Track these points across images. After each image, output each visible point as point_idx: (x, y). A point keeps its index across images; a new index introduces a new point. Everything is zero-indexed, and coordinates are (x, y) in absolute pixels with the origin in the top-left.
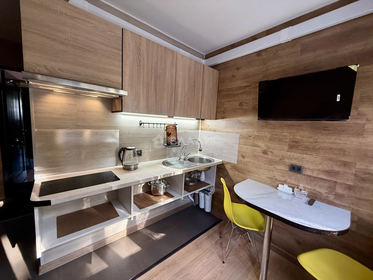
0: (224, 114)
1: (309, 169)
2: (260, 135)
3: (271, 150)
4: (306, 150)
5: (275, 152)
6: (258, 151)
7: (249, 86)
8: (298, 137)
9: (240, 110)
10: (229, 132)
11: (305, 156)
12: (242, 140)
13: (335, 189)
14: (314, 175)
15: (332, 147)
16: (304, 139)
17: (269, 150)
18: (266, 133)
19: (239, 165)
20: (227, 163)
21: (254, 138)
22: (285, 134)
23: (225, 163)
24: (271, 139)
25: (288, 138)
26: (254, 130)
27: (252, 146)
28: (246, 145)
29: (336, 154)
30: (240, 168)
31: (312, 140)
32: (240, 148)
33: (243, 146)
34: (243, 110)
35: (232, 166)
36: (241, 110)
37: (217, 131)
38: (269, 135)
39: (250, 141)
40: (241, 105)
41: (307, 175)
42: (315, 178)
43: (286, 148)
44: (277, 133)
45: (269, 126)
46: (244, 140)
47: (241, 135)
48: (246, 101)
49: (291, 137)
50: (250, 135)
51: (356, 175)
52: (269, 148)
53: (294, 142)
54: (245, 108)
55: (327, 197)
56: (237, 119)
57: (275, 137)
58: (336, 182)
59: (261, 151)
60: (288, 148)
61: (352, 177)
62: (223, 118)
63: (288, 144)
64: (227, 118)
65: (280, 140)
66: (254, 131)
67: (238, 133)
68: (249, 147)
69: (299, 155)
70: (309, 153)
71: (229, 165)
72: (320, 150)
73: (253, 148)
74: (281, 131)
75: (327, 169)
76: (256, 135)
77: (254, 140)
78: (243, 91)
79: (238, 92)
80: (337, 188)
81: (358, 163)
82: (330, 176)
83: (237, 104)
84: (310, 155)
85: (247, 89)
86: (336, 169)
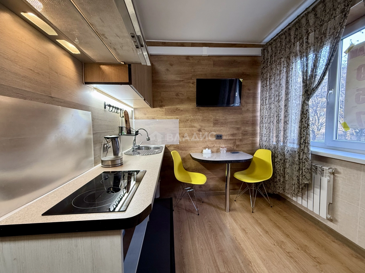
0: (162, 102)
1: (224, 135)
2: (195, 118)
3: (203, 128)
4: (222, 125)
5: (206, 129)
6: (195, 130)
7: (183, 81)
8: (217, 118)
9: (177, 99)
10: (169, 119)
11: (222, 128)
12: (181, 124)
13: (236, 143)
14: (227, 138)
15: (232, 121)
16: (221, 118)
17: (202, 128)
18: (199, 116)
19: (182, 145)
20: (170, 146)
21: (191, 121)
22: (210, 116)
23: (169, 147)
24: (203, 121)
25: (212, 118)
26: (190, 115)
27: (190, 127)
28: (186, 127)
29: (234, 124)
30: (182, 146)
31: (224, 118)
32: (180, 130)
33: (183, 128)
34: (179, 99)
35: (175, 147)
36: (178, 99)
37: (156, 118)
38: (201, 118)
39: (188, 124)
40: (177, 95)
41: (224, 139)
42: (227, 139)
43: (212, 125)
44: (206, 116)
45: (201, 111)
46: (183, 124)
47: (180, 120)
48: (181, 93)
49: (214, 118)
50: (188, 119)
51: (242, 133)
52: (202, 127)
53: (216, 120)
54: (181, 98)
55: (234, 148)
56: (175, 107)
57: (205, 118)
58: (236, 139)
59: (197, 130)
60: (213, 125)
61: (241, 134)
62: (161, 106)
63: (212, 122)
64: (166, 106)
65: (208, 120)
66: (190, 116)
67: (177, 118)
68: (187, 128)
69: (219, 128)
70: (224, 126)
71: (172, 147)
72: (228, 124)
73: (191, 129)
74: (208, 114)
75: (232, 133)
76: (193, 119)
77: (191, 123)
78: (178, 84)
79: (173, 85)
80: (236, 142)
81: (242, 127)
82: (233, 136)
83: (174, 94)
84: (224, 127)
85: (181, 83)
86: (235, 132)
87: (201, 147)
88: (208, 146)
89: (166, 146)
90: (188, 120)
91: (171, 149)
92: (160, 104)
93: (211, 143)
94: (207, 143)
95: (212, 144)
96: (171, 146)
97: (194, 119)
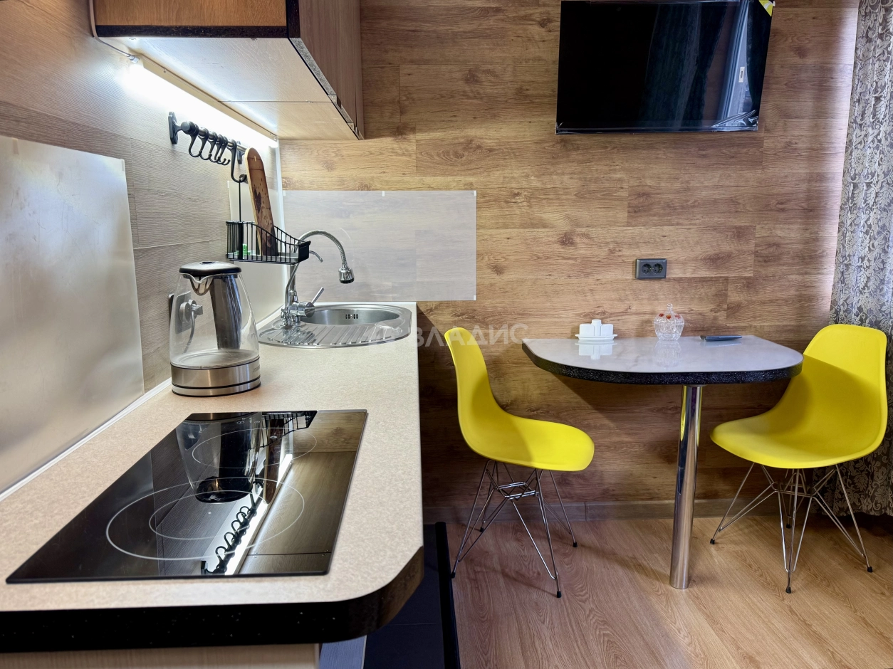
0: (402, 113)
1: (677, 261)
2: (549, 186)
3: (583, 230)
4: (669, 214)
5: (593, 232)
6: (545, 239)
7: (498, 10)
8: (649, 182)
9: (469, 98)
10: (433, 189)
11: (666, 229)
12: (487, 213)
13: (726, 295)
14: (688, 275)
15: (717, 197)
16: (663, 184)
17: (578, 230)
18: (566, 178)
19: (487, 302)
20: (436, 308)
21: (528, 199)
22: (618, 176)
23: (431, 310)
24: (582, 196)
25: (625, 186)
26: (527, 170)
27: (524, 226)
28: (506, 226)
29: (724, 212)
30: (490, 310)
31: (677, 185)
32: (480, 239)
33: (493, 232)
34: (481, 99)
35: (459, 310)
36: (475, 98)
37: (379, 186)
38: (572, 184)
39: (518, 212)
40: (471, 78)
41: (674, 279)
42: (690, 280)
43: (622, 215)
44: (596, 175)
45: (574, 155)
46: (496, 212)
47: (482, 195)
48: (489, 67)
49: (634, 183)
50: (516, 191)
51: (756, 254)
52: (578, 225)
53: (640, 195)
54: (488, 91)
55: (715, 318)
56: (463, 134)
57: (593, 187)
58: (726, 279)
59: (556, 238)
60: (626, 215)
61: (751, 259)
62: (399, 131)
63: (626, 203)
64: (421, 131)
65: (607, 195)
66: (527, 176)
67: (470, 187)
68: (513, 232)
69: (653, 229)
70: (675, 222)
71: (446, 311)
72: (695, 210)
73: (528, 233)
74: (606, 168)
75: (711, 252)
76: (537, 189)
77: (530, 206)
78: (474, 27)
79: (455, 29)
80: (729, 293)
81: (758, 227)
82: (718, 268)
83: (458, 75)
84: (678, 224)
85: (491, 22)
86: (727, 247)
87: (571, 314)
88: (600, 310)
89: (423, 309)
90: (518, 194)
91: (441, 318)
92: (397, 119)
93: (614, 295)
94: (597, 297)
95: (620, 300)
96: (440, 305)
97: (544, 191)
